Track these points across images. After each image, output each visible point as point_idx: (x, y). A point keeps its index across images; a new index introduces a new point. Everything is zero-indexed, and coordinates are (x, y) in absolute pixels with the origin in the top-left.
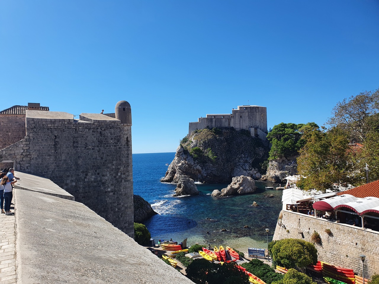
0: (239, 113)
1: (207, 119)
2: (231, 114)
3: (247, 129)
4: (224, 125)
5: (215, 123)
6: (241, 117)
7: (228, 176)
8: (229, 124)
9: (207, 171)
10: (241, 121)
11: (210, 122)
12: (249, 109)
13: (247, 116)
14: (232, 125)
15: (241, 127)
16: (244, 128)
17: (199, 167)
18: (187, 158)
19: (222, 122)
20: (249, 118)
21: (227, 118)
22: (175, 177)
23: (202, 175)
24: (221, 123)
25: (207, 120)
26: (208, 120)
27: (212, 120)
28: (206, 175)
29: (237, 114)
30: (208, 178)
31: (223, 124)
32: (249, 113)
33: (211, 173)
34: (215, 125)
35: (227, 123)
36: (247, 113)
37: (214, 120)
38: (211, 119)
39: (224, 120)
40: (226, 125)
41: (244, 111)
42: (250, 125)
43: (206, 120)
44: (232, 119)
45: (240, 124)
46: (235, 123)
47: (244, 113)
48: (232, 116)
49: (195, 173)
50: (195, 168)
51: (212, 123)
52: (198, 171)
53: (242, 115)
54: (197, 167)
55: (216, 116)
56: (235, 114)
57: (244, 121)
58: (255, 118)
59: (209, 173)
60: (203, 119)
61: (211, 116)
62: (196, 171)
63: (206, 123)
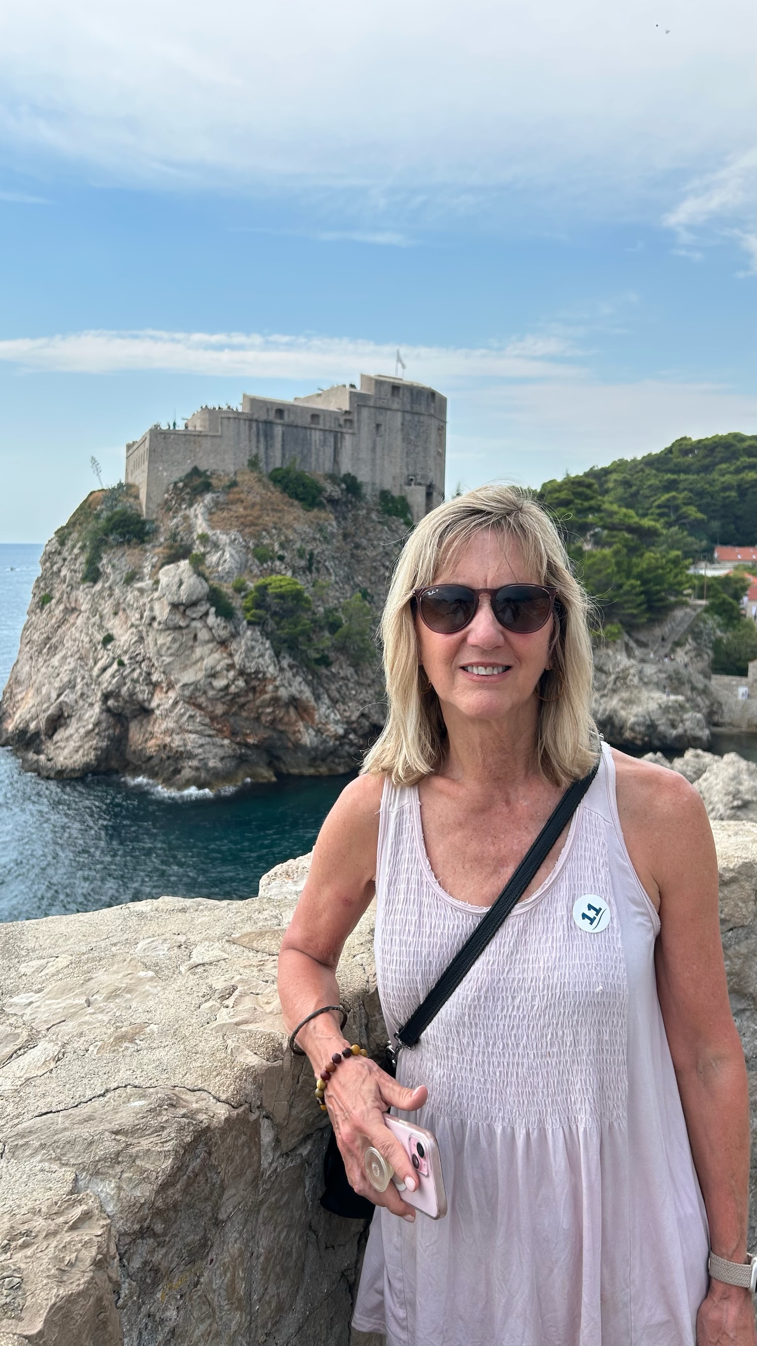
0: (373, 410)
1: (251, 420)
2: (345, 412)
3: (396, 493)
4: (317, 460)
5: (283, 446)
6: (378, 426)
8: (336, 461)
10: (378, 450)
11: (262, 439)
12: (407, 394)
13: (399, 426)
14: (346, 467)
15: (377, 481)
16: (388, 484)
17: (302, 686)
19: (311, 444)
20: (406, 439)
21: (331, 431)
23: (320, 732)
24: (305, 451)
25: (250, 428)
26: (254, 425)
27: (272, 428)
29: (365, 412)
31: (314, 457)
32: (408, 417)
34: (283, 455)
35: (329, 451)
36: (399, 414)
37: (278, 431)
38: (268, 423)
39: (316, 436)
40: (328, 466)
41: (389, 404)
42: (405, 471)
43: (244, 427)
44: (348, 442)
45: (373, 460)
46: (356, 460)
47: (389, 413)
48: (346, 421)
49: (281, 719)
50: (283, 693)
51: (272, 446)
52: (296, 708)
53: (380, 419)
54: (294, 690)
55: (289, 410)
56: (359, 413)
57: (386, 451)
58: (426, 442)
59: (354, 718)
60: (231, 420)
61: (268, 411)
62: (288, 712)
63: (247, 442)
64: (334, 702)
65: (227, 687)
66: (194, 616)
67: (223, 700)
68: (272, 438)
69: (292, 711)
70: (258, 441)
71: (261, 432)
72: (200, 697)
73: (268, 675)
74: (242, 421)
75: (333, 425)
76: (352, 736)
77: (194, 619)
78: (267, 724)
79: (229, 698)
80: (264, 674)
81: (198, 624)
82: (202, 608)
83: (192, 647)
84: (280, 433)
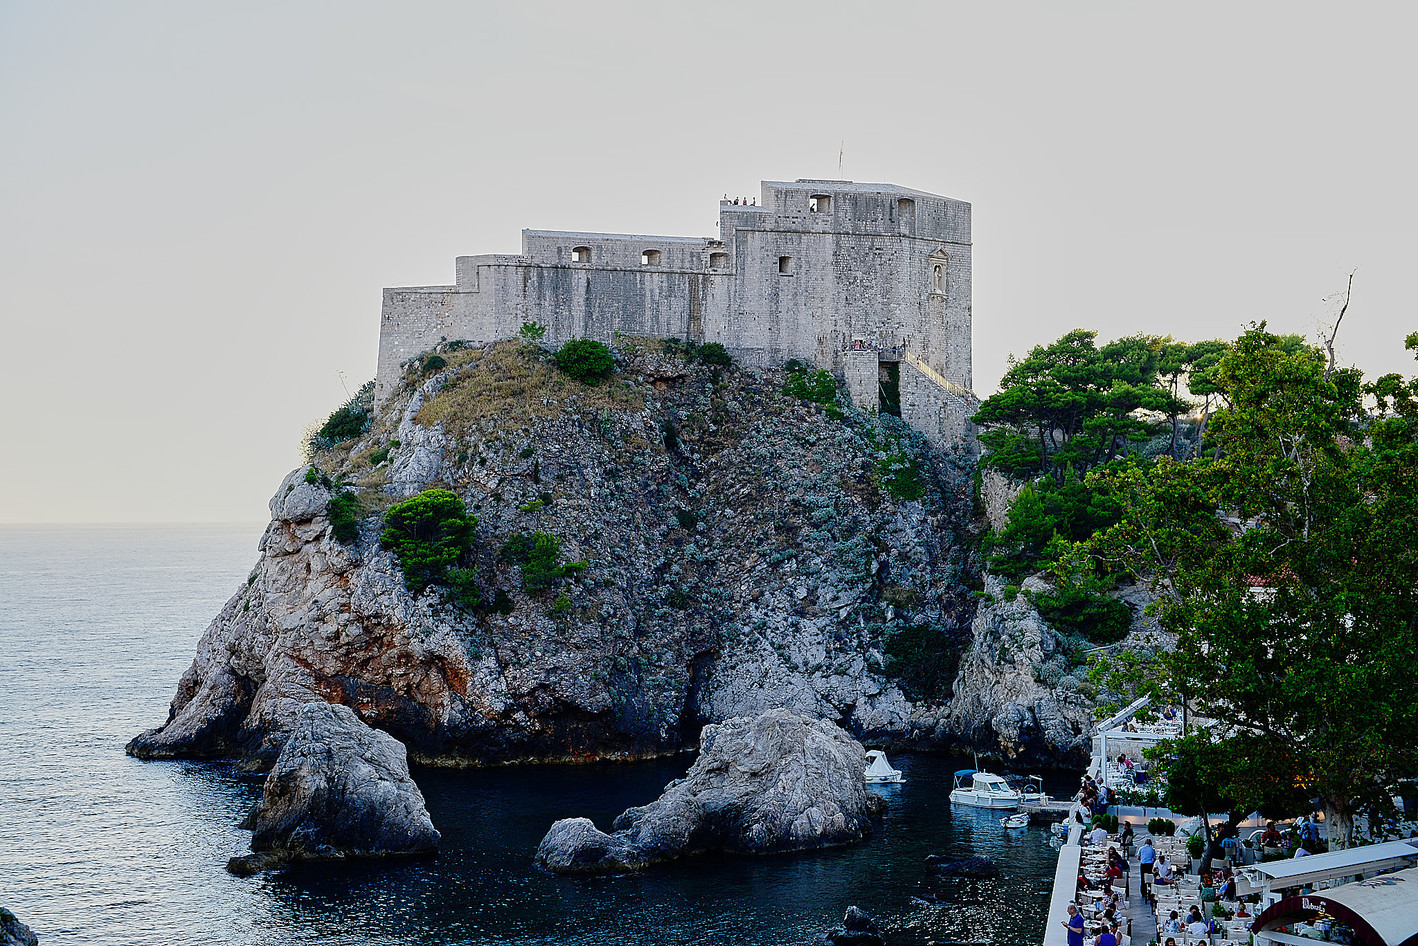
0: (771, 236)
1: (527, 267)
2: (712, 243)
3: (827, 362)
4: (655, 319)
5: (588, 300)
6: (783, 261)
7: (672, 717)
8: (695, 321)
9: (511, 672)
10: (785, 300)
11: (548, 295)
12: (848, 207)
13: (830, 258)
15: (783, 346)
16: (806, 349)
17: (452, 641)
18: (357, 564)
19: (642, 295)
20: (845, 277)
21: (682, 273)
22: (253, 721)
23: (470, 707)
25: (527, 277)
26: (534, 274)
27: (566, 275)
28: (499, 707)
29: (755, 242)
30: (517, 727)
31: (648, 313)
32: (847, 242)
33: (543, 686)
34: (588, 316)
35: (679, 305)
36: (830, 239)
37: (579, 280)
38: (561, 270)
39: (654, 283)
40: (676, 328)
41: (809, 224)
42: (845, 330)
43: (516, 277)
44: (719, 286)
45: (774, 316)
46: (737, 314)
47: (803, 237)
48: (713, 256)
49: (419, 685)
50: (416, 647)
51: (568, 301)
52: (442, 670)
53: (788, 249)
54: (433, 644)
55: (600, 247)
56: (741, 243)
57: (801, 300)
58: (887, 280)
59: (525, 690)
60: (492, 269)
61: (560, 250)
62: (427, 675)
63: (520, 300)
64: (503, 665)
65: (337, 635)
66: (305, 537)
67: (336, 654)
68: (568, 291)
69: (433, 674)
70: (541, 296)
71: (546, 282)
72: (305, 648)
73: (395, 621)
74: (511, 270)
75: (687, 265)
76: (519, 716)
77: (307, 542)
78: (401, 693)
79: (343, 651)
80: (389, 620)
81: (310, 548)
82: (315, 527)
83: (305, 580)
84: (583, 282)
